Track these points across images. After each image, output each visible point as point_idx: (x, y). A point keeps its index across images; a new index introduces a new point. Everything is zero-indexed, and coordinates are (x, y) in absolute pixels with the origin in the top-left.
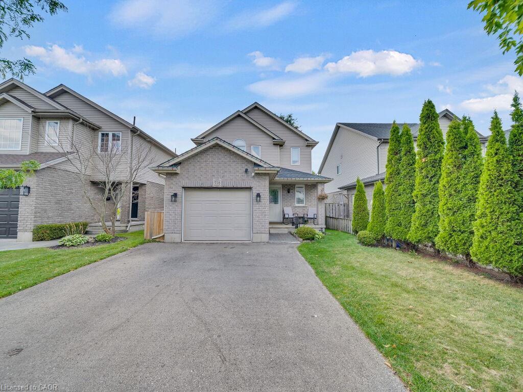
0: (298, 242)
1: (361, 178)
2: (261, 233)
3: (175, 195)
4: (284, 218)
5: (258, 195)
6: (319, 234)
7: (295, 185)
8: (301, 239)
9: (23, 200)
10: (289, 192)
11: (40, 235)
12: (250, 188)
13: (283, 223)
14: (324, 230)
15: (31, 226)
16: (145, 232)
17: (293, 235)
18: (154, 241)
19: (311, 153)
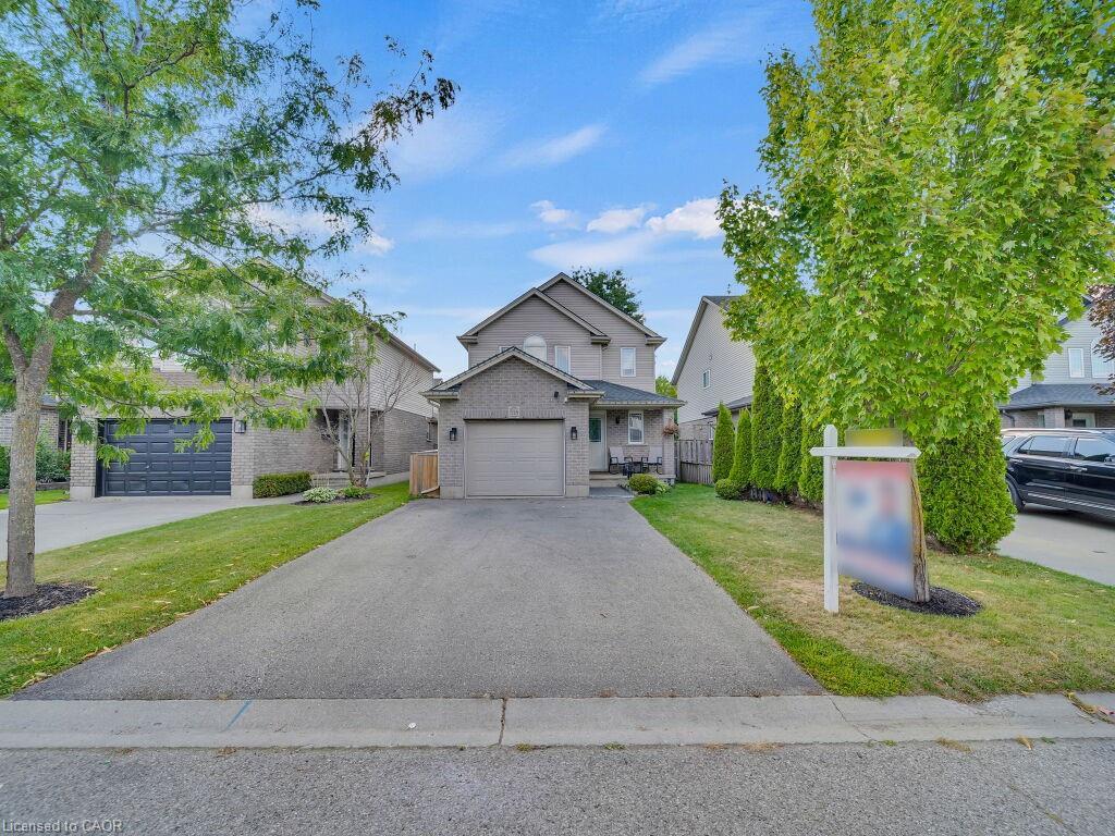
0: (632, 496)
1: (724, 403)
2: (579, 484)
3: (454, 431)
4: (610, 464)
5: (574, 430)
6: (662, 484)
7: (627, 411)
8: (636, 493)
9: (236, 439)
10: (618, 422)
11: (264, 488)
12: (563, 420)
13: (609, 472)
14: (672, 482)
15: (250, 477)
16: (411, 482)
17: (624, 488)
18: (425, 496)
19: (653, 356)
